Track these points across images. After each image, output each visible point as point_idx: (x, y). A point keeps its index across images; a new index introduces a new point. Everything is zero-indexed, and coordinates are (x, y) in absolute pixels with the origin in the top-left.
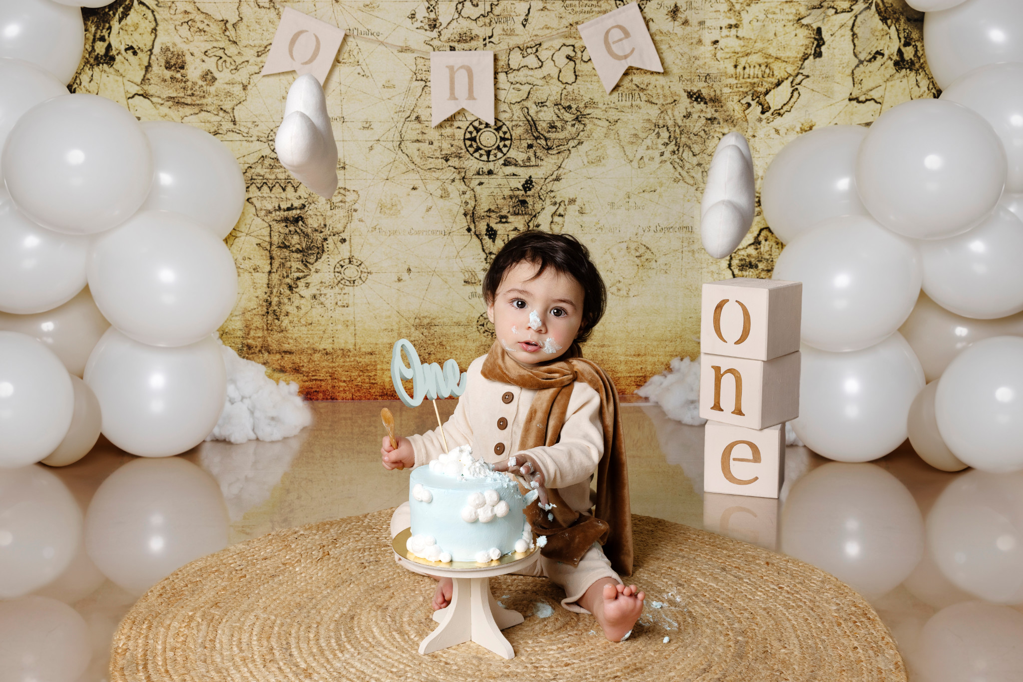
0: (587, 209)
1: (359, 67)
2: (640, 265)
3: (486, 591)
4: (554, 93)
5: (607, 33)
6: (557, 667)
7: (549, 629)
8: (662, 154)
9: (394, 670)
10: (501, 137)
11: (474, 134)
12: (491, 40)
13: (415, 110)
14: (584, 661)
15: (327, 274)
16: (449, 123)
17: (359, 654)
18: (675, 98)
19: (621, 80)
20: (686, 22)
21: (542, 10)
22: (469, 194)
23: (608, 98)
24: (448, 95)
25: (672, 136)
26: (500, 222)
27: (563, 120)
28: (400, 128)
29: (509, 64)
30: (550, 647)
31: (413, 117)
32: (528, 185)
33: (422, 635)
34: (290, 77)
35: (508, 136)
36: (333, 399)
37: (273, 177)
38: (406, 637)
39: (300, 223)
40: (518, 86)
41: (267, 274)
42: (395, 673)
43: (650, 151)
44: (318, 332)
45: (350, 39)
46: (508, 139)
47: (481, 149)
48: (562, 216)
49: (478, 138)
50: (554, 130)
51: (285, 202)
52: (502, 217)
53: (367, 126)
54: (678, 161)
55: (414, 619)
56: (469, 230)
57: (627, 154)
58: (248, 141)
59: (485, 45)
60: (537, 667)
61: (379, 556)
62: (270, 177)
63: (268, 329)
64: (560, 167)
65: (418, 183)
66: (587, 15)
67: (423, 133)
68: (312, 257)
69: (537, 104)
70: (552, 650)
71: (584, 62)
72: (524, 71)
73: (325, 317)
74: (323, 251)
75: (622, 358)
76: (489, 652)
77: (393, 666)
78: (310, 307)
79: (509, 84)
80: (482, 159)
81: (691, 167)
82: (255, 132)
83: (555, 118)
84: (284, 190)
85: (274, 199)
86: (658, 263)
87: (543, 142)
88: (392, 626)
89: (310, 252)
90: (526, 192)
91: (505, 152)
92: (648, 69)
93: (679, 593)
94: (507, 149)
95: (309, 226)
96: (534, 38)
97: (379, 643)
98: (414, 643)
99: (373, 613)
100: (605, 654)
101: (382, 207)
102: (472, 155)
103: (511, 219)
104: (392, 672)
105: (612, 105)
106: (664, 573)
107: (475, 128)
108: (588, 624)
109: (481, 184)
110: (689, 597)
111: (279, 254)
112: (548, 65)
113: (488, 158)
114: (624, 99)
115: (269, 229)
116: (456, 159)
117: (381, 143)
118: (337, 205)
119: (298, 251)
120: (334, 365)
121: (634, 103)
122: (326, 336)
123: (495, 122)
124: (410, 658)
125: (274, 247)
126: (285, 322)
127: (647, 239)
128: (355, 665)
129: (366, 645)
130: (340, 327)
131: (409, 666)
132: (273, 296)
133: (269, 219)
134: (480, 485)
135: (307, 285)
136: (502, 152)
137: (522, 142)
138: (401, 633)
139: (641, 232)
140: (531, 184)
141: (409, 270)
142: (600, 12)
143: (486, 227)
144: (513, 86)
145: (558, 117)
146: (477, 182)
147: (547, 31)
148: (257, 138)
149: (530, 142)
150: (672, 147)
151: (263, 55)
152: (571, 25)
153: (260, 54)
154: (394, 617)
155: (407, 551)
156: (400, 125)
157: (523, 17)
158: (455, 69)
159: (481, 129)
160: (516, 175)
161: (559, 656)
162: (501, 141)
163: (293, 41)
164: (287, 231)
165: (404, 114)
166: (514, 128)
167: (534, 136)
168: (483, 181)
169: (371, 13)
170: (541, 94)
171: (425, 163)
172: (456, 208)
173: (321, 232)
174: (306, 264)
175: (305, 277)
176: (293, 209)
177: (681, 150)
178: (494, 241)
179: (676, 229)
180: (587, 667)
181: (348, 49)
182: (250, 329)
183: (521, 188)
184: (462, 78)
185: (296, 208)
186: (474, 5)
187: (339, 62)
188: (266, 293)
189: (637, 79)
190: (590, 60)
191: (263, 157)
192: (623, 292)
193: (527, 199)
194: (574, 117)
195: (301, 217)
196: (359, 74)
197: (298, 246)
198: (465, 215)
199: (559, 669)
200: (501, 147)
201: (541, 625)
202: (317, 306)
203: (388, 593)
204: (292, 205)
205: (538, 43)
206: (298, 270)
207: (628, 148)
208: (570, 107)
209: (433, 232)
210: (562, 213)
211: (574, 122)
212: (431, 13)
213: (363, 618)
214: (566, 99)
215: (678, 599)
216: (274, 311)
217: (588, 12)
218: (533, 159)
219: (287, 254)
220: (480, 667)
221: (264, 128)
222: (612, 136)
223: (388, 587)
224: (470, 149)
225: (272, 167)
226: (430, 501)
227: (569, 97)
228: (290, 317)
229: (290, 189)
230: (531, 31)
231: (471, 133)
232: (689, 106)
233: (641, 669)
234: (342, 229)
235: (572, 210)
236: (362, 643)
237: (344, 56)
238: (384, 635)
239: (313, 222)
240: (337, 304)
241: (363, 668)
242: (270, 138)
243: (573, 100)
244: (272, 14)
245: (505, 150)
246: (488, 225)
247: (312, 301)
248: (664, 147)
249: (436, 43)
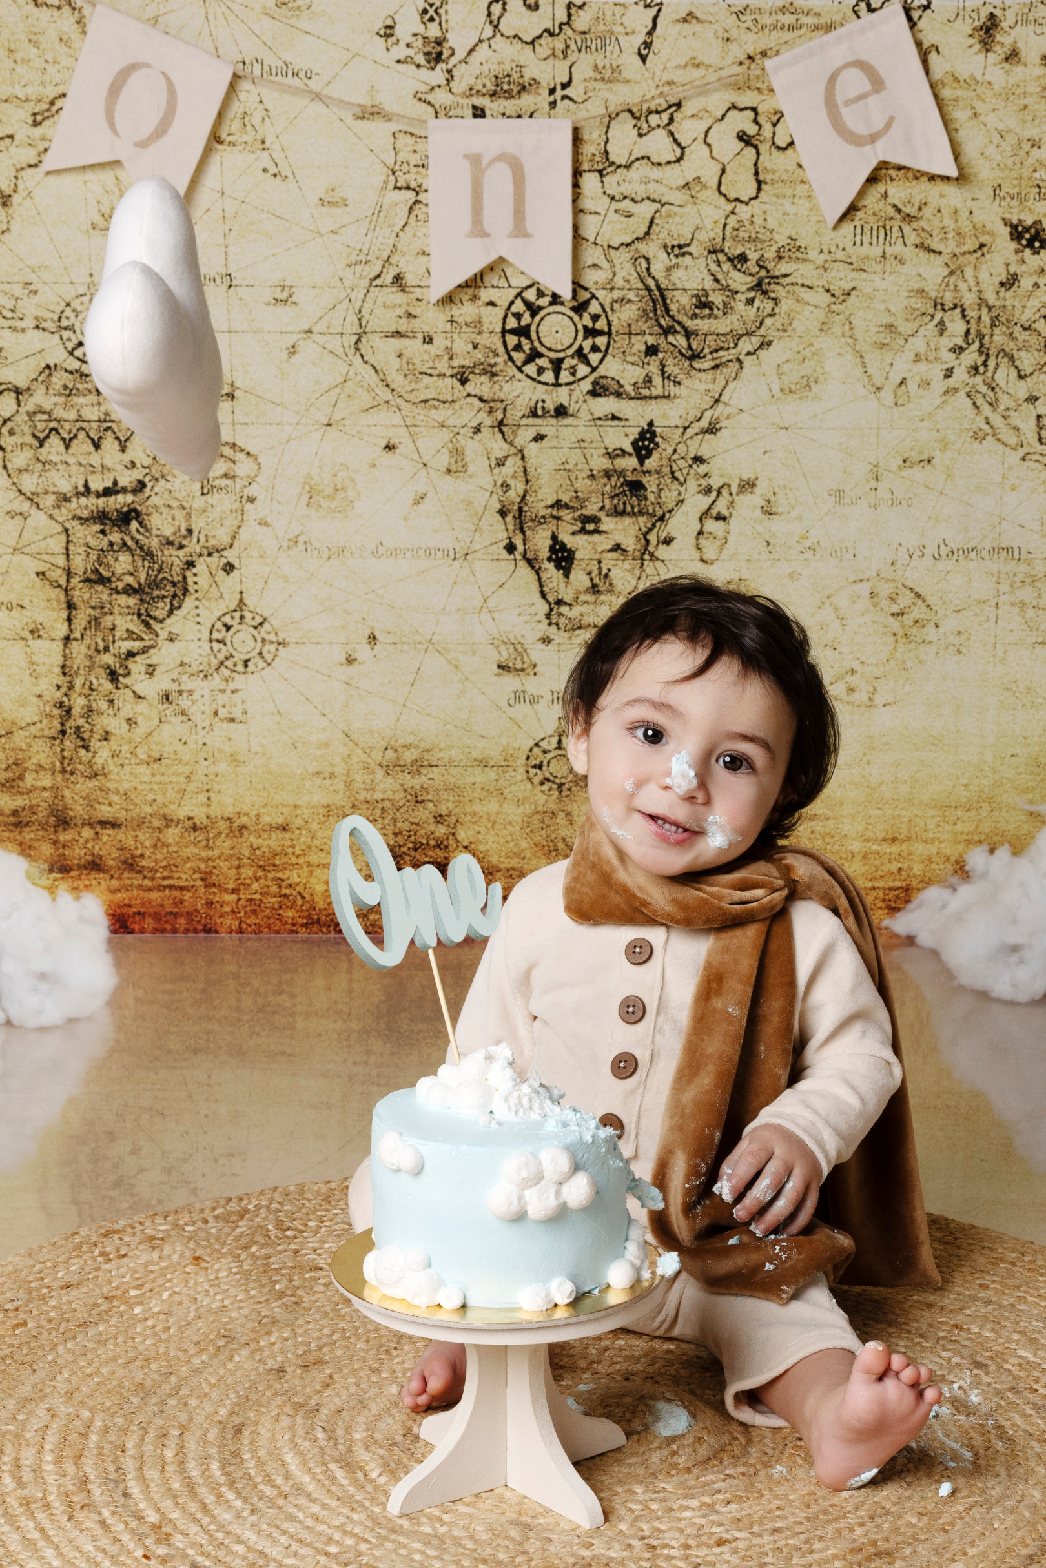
0: (781, 505)
1: (266, 153)
2: (900, 632)
3: (542, 1374)
4: (708, 223)
5: (833, 79)
6: (698, 1546)
7: (682, 1461)
8: (949, 373)
9: (333, 1549)
10: (585, 328)
11: (526, 319)
12: (567, 92)
13: (392, 260)
14: (759, 1535)
15: (193, 646)
16: (470, 291)
17: (253, 1512)
18: (983, 239)
19: (861, 193)
20: (1013, 56)
21: (685, 20)
22: (513, 464)
23: (829, 238)
24: (467, 224)
25: (973, 331)
26: (583, 531)
27: (726, 288)
28: (359, 304)
29: (606, 153)
30: (684, 1502)
31: (388, 278)
32: (645, 444)
33: (395, 1470)
34: (107, 177)
35: (601, 324)
36: (207, 930)
37: (72, 415)
38: (360, 1475)
39: (134, 525)
40: (627, 205)
41: (60, 644)
42: (335, 1556)
43: (922, 367)
44: (175, 779)
45: (245, 86)
46: (601, 333)
47: (541, 355)
48: (724, 519)
49: (533, 328)
50: (707, 311)
51: (99, 476)
52: (586, 520)
53: (284, 298)
54: (984, 389)
55: (378, 1436)
56: (510, 548)
57: (870, 371)
58: (14, 329)
59: (553, 104)
60: (654, 1547)
61: (300, 1292)
62: (66, 416)
63: (63, 771)
64: (717, 401)
65: (399, 435)
66: (788, 36)
67: (410, 315)
68: (161, 604)
69: (669, 249)
70: (687, 1508)
71: (779, 148)
72: (641, 170)
73: (191, 745)
74: (186, 591)
75: (856, 846)
76: (547, 1511)
77: (330, 1540)
78: (157, 722)
79: (607, 200)
80: (543, 378)
81: (1012, 405)
82: (29, 308)
83: (709, 284)
84: (97, 446)
85: (74, 469)
86: (941, 630)
87: (681, 341)
88: (328, 1451)
89: (156, 593)
90: (642, 463)
91: (594, 364)
92: (924, 168)
93: (977, 1383)
94: (599, 356)
95: (154, 532)
96: (666, 89)
97: (299, 1489)
98: (376, 1488)
99: (285, 1421)
100: (808, 1519)
101: (311, 494)
102: (520, 369)
103: (607, 523)
104: (327, 1554)
105: (840, 255)
106: (944, 1338)
107: (529, 305)
108: (770, 1452)
109: (539, 438)
110: (998, 1393)
111: (86, 596)
112: (697, 154)
113: (557, 377)
114: (866, 239)
115: (63, 538)
116: (485, 379)
117: (315, 337)
118: (216, 483)
119: (129, 590)
120: (210, 853)
121: (889, 250)
122: (192, 787)
123: (574, 292)
124: (368, 1523)
125: (75, 581)
126: (103, 754)
127: (918, 574)
128: (244, 1538)
129: (269, 1491)
130: (223, 767)
131: (367, 1541)
132: (74, 695)
133: (63, 514)
134: (531, 1135)
135: (151, 670)
136: (588, 364)
137: (634, 339)
138: (349, 1465)
139: (903, 557)
140: (652, 440)
141: (373, 638)
142: (816, 28)
143: (549, 542)
144: (615, 206)
145: (717, 281)
146: (531, 433)
147: (696, 73)
148: (34, 323)
149: (651, 340)
150: (971, 356)
151: (46, 123)
152: (750, 58)
153: (39, 118)
154: (334, 1431)
155: (364, 1282)
156: (358, 295)
157: (641, 38)
158: (485, 162)
159: (541, 308)
160: (619, 419)
161: (703, 1521)
162: (585, 338)
163: (114, 91)
164: (104, 544)
165: (367, 268)
166: (616, 306)
167: (661, 326)
168: (543, 431)
169: (292, 21)
170: (676, 228)
171: (413, 386)
172: (481, 498)
173: (181, 547)
174: (146, 620)
175: (145, 650)
176: (118, 492)
177: (992, 363)
178: (567, 575)
179: (985, 554)
180: (767, 1548)
181: (241, 110)
182: (25, 770)
183: (630, 449)
184: (499, 182)
185: (124, 490)
186: (529, 7)
187: (220, 142)
188: (59, 687)
189: (898, 191)
190: (792, 144)
191: (48, 367)
192: (861, 696)
193: (645, 480)
194: (751, 281)
195: (135, 510)
196: (265, 170)
197: (129, 580)
198: (503, 513)
199: (703, 1552)
200: (586, 350)
201: (665, 1452)
202: (173, 719)
203: (318, 1376)
204: (115, 483)
205: (674, 101)
206: (131, 635)
207: (874, 361)
208: (743, 258)
209: (428, 553)
210: (725, 512)
211: (752, 294)
212: (429, 25)
213: (263, 1431)
214: (734, 238)
215: (975, 1398)
216: (78, 728)
217: (791, 28)
218: (657, 380)
219: (105, 597)
220: (527, 1546)
221: (49, 300)
222: (837, 330)
223: (320, 1362)
224: (514, 355)
225: (69, 392)
226: (418, 1171)
227: (742, 234)
228: (113, 744)
229: (109, 444)
230: (658, 72)
231: (518, 316)
232: (1013, 258)
233: (888, 1553)
234: (227, 540)
235: (747, 506)
236: (261, 1487)
237: (231, 126)
238: (309, 1471)
239: (162, 524)
240: (216, 714)
241: (263, 1544)
242: (64, 323)
243: (750, 240)
244: (66, 20)
245: (594, 358)
246: (554, 537)
247: (161, 707)
248: (953, 356)
249: (441, 98)
